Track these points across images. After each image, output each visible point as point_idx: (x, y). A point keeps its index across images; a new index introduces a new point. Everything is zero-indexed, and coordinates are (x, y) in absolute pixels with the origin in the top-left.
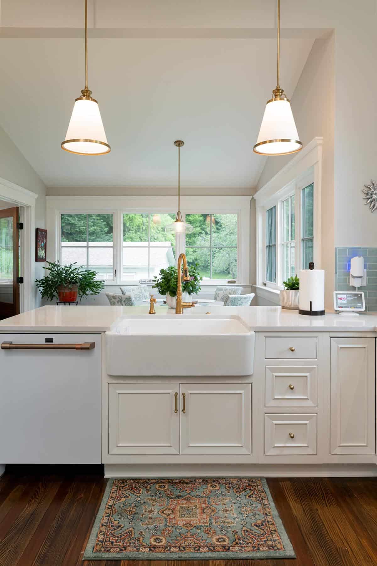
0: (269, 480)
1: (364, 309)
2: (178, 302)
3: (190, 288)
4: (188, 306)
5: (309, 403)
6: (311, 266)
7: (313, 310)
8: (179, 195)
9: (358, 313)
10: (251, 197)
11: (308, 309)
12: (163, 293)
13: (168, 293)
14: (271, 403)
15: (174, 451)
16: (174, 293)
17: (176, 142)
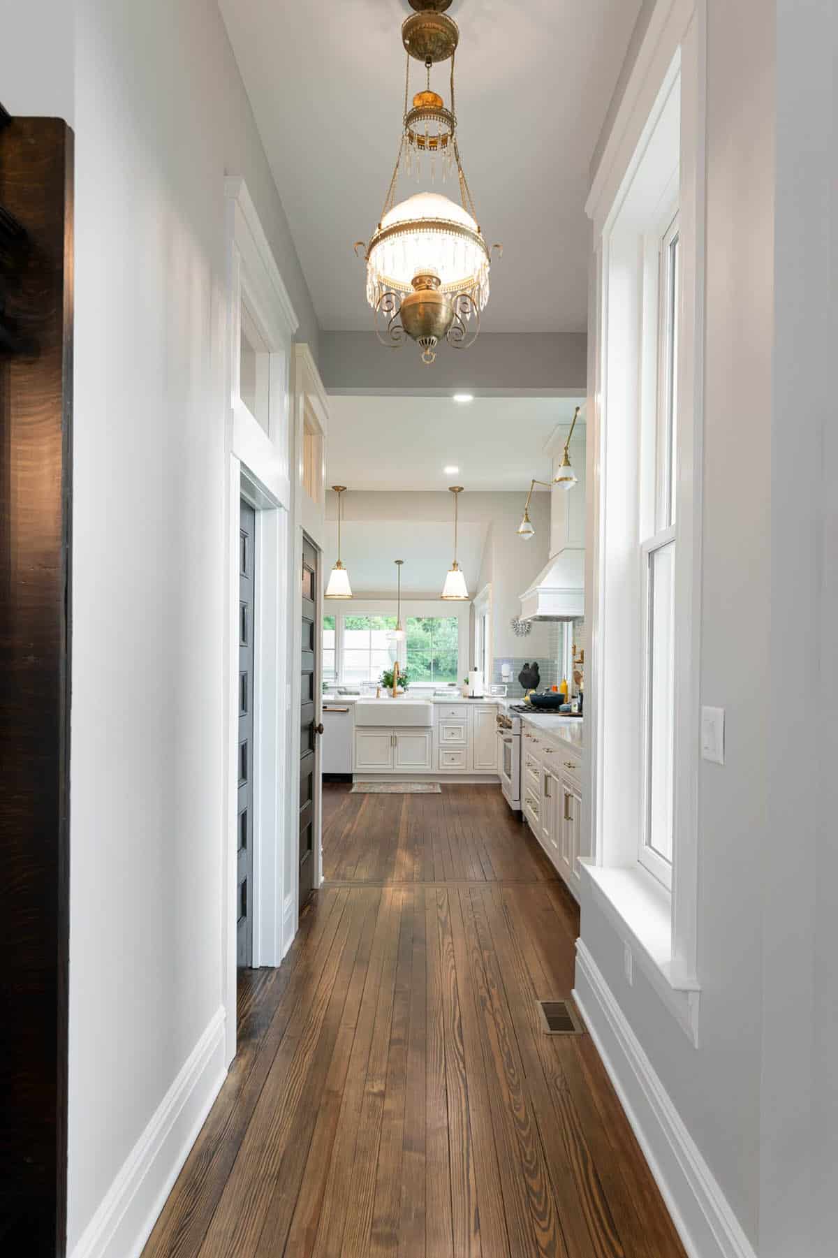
0: (441, 784)
1: (505, 695)
2: (394, 691)
3: (402, 683)
4: (400, 693)
5: (463, 742)
6: (476, 669)
7: (475, 695)
8: (399, 599)
9: (503, 697)
10: (471, 602)
11: (471, 695)
12: (384, 686)
13: (388, 686)
14: (442, 742)
15: (391, 767)
16: (392, 686)
17: (396, 562)
